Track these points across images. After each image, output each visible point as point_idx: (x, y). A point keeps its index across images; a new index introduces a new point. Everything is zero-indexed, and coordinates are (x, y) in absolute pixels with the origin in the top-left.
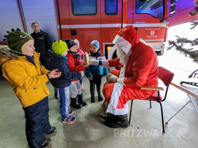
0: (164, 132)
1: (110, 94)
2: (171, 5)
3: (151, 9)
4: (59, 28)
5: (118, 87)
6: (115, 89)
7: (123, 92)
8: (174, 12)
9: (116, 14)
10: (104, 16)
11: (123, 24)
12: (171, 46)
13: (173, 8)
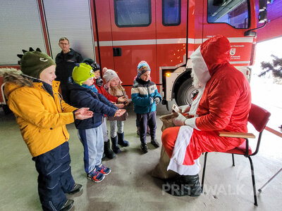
0: (256, 204)
1: (173, 143)
2: (261, 10)
3: (230, 17)
4: (96, 45)
5: (185, 132)
6: (180, 134)
7: (193, 139)
8: (265, 20)
9: (179, 24)
10: (161, 28)
11: (189, 39)
12: (265, 70)
13: (263, 15)
